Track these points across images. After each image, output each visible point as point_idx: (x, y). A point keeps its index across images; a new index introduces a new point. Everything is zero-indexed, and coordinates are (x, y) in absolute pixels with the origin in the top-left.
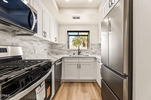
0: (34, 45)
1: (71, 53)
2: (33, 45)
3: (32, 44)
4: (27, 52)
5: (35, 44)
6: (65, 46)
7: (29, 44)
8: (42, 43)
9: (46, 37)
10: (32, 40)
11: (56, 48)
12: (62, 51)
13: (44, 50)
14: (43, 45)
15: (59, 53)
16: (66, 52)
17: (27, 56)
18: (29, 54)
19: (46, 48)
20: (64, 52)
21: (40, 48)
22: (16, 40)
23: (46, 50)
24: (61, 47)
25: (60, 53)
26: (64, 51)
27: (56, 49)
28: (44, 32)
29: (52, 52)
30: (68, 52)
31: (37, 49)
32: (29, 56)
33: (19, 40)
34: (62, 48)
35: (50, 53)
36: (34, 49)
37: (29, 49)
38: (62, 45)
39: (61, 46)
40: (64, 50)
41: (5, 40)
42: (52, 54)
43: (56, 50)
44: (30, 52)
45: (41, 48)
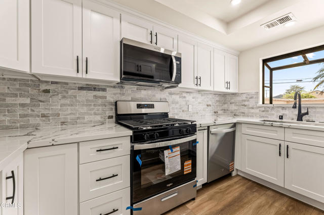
0: (187, 99)
1: (273, 115)
2: (184, 99)
3: (185, 97)
4: (177, 108)
5: (189, 97)
6: (254, 96)
7: (180, 97)
8: (202, 96)
9: (200, 85)
10: (183, 92)
11: (233, 103)
12: (246, 110)
13: (206, 106)
14: (203, 97)
15: (240, 112)
16: (257, 111)
17: (177, 114)
18: (180, 112)
19: (210, 103)
20: (252, 111)
21: (197, 102)
22: (165, 94)
23: (210, 105)
24: (245, 101)
25: (243, 113)
26: (253, 108)
27: (233, 105)
28: (197, 78)
29: (224, 110)
30: (263, 111)
31: (193, 105)
32: (180, 115)
33: (168, 95)
34: (246, 103)
35: (220, 112)
36: (188, 104)
37: (180, 105)
38: (248, 96)
39: (245, 99)
40: (250, 106)
41: (154, 96)
42: (225, 114)
43: (233, 107)
44: (180, 109)
45: (200, 103)
